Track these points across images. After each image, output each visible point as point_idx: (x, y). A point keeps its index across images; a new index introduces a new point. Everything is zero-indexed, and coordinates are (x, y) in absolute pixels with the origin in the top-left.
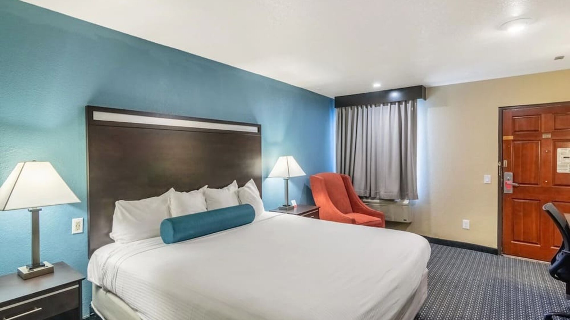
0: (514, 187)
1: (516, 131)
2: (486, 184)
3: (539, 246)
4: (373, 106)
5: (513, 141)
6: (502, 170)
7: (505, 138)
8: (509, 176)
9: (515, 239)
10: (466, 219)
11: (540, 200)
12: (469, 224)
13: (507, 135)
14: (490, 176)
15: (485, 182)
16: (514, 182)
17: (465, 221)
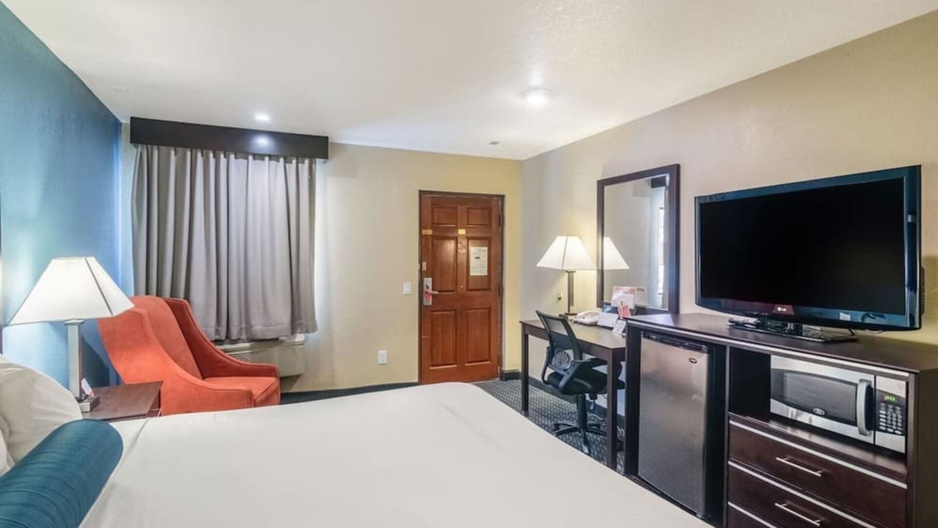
0: (434, 296)
1: (433, 224)
2: (406, 295)
3: (455, 366)
4: (232, 156)
5: (432, 236)
6: (422, 275)
7: (424, 232)
8: (428, 281)
9: (434, 364)
10: (382, 349)
11: (456, 310)
12: (385, 355)
13: (426, 228)
14: (410, 283)
15: (405, 293)
16: (433, 290)
17: (381, 352)
